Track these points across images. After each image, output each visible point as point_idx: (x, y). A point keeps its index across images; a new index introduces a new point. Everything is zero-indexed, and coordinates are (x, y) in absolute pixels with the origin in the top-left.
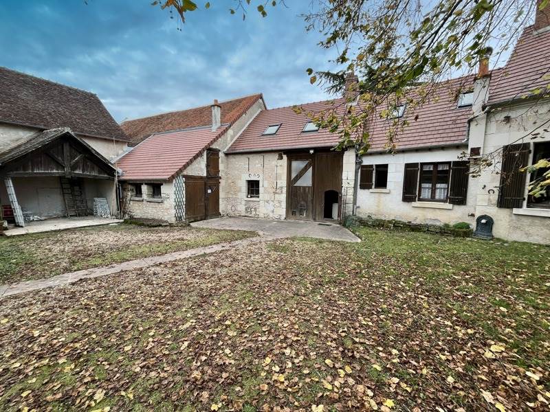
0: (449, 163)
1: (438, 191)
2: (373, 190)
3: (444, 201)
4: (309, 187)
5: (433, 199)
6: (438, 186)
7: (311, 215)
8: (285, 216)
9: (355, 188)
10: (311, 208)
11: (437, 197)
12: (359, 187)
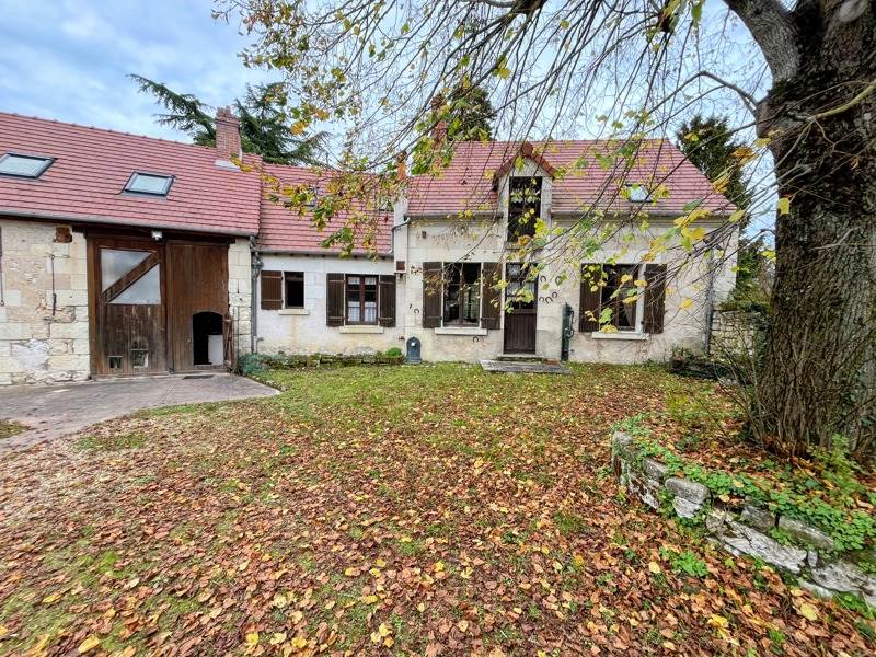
0: (376, 276)
1: (367, 311)
2: (284, 310)
3: (374, 324)
4: (153, 306)
5: (362, 322)
6: (367, 304)
7: (162, 362)
8: (87, 373)
9: (253, 307)
10: (160, 348)
11: (366, 320)
12: (259, 306)
